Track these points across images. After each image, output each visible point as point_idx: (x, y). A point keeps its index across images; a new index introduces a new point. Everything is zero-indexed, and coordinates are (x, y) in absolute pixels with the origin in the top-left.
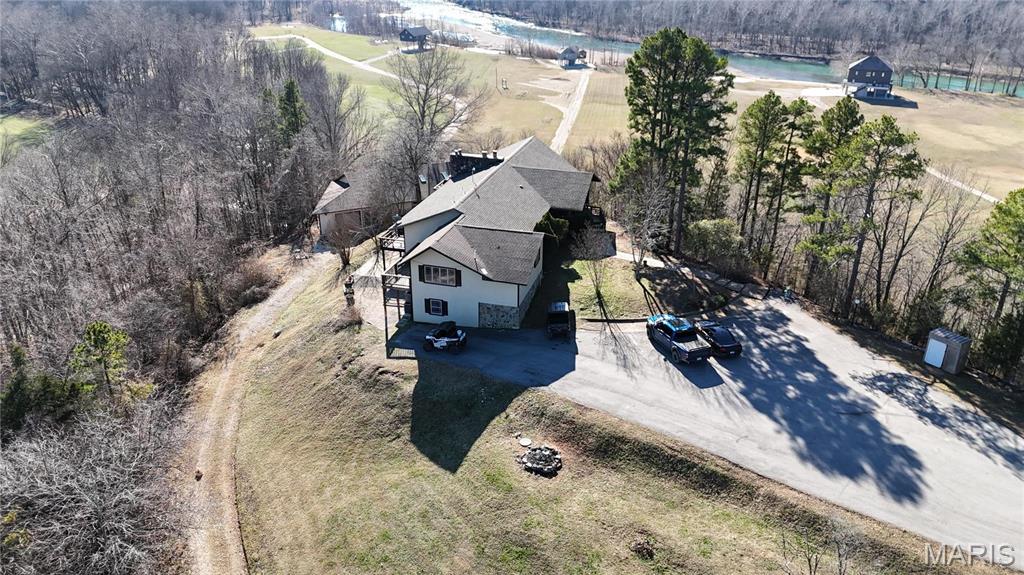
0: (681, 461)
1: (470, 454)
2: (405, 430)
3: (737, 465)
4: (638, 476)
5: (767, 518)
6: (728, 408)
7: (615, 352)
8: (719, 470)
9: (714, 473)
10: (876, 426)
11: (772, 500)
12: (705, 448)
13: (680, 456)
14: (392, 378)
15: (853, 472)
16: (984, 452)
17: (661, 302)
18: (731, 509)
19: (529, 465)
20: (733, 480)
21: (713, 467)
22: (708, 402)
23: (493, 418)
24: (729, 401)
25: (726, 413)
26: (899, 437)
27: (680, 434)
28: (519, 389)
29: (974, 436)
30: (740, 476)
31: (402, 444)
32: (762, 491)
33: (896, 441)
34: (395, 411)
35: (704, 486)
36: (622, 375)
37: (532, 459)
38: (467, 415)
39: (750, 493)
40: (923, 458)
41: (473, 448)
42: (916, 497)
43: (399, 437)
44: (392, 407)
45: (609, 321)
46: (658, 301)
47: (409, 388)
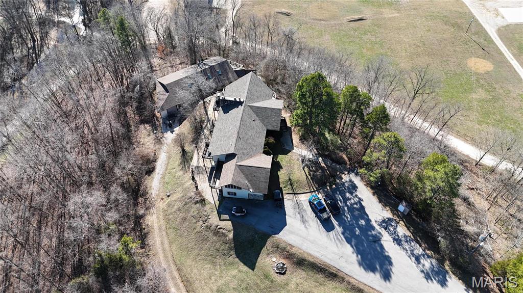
0: (323, 268)
1: (257, 264)
2: (233, 252)
3: (339, 270)
4: (310, 273)
5: (347, 288)
6: (337, 242)
7: (299, 213)
8: (334, 272)
9: (333, 273)
10: (382, 247)
11: (349, 283)
12: (330, 263)
13: (323, 267)
14: (224, 231)
15: (373, 270)
16: (409, 257)
17: (313, 182)
18: (338, 285)
19: (277, 271)
20: (338, 275)
21: (332, 271)
22: (331, 240)
23: (262, 249)
24: (338, 239)
25: (337, 244)
26: (388, 252)
27: (322, 257)
28: (269, 236)
29: (408, 249)
30: (340, 274)
31: (233, 258)
32: (346, 280)
33: (387, 254)
34: (228, 245)
35: (329, 277)
36: (303, 227)
37: (278, 268)
38: (253, 247)
39: (343, 280)
40: (393, 261)
41: (258, 262)
42: (390, 279)
43: (231, 256)
44: (226, 244)
45: (295, 194)
46: (311, 181)
47: (231, 235)
